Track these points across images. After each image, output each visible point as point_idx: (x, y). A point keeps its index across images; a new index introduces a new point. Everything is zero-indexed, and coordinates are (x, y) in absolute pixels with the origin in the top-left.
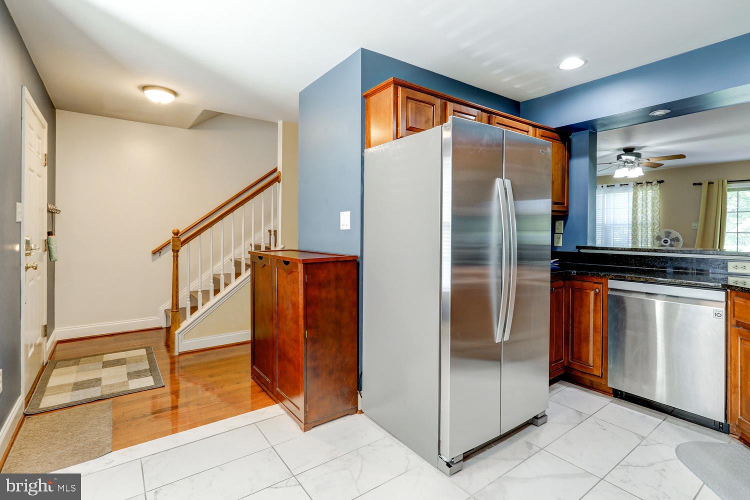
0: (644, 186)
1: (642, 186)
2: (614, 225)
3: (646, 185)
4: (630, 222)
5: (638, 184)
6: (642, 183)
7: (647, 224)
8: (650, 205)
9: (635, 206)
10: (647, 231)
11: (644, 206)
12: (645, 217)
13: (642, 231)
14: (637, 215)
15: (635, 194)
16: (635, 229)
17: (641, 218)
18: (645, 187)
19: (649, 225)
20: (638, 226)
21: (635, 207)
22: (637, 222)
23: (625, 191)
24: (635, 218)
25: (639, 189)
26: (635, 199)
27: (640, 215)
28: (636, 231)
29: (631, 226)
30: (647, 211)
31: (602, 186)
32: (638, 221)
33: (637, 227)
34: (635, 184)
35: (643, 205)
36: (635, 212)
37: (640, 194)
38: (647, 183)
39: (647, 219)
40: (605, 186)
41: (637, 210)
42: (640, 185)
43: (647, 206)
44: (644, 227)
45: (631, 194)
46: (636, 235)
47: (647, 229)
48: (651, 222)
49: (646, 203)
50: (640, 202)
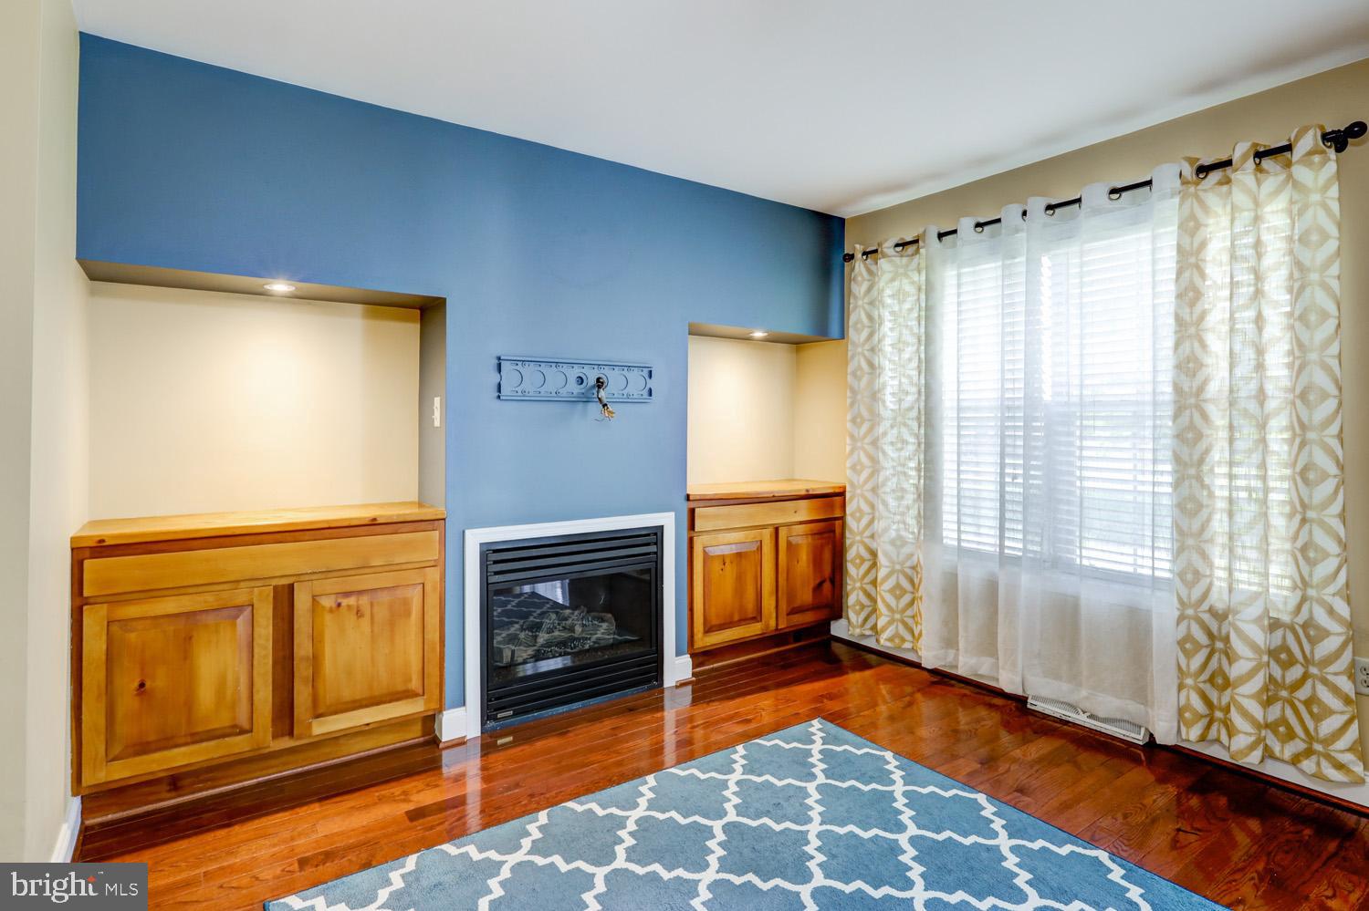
0: (1236, 176)
1: (1228, 181)
2: (1082, 405)
3: (1250, 164)
4: (1167, 390)
5: (1203, 170)
6: (1228, 163)
7: (1261, 396)
8: (1276, 285)
9: (1189, 295)
10: (1263, 441)
11: (1245, 291)
12: (1248, 355)
13: (1231, 440)
14: (1204, 346)
15: (1190, 227)
16: (1192, 427)
17: (1225, 364)
18: (1244, 175)
19: (1272, 405)
20: (1211, 409)
21: (1192, 304)
22: (1201, 389)
23: (1135, 222)
24: (1189, 366)
25: (1212, 199)
26: (1190, 260)
27: (1217, 345)
28: (1199, 436)
29: (1168, 411)
30: (1259, 321)
31: (1024, 213)
32: (1206, 382)
33: (1205, 416)
34: (1188, 171)
35: (1233, 285)
36: (1188, 328)
37: (1219, 232)
38: (1260, 155)
39: (1260, 367)
40: (1037, 204)
41: (1202, 317)
42: (1215, 176)
43: (1258, 294)
44: (1246, 413)
45: (1169, 238)
46: (1201, 461)
47: (1262, 426)
48: (1286, 383)
49: (1258, 277)
50: (1216, 271)
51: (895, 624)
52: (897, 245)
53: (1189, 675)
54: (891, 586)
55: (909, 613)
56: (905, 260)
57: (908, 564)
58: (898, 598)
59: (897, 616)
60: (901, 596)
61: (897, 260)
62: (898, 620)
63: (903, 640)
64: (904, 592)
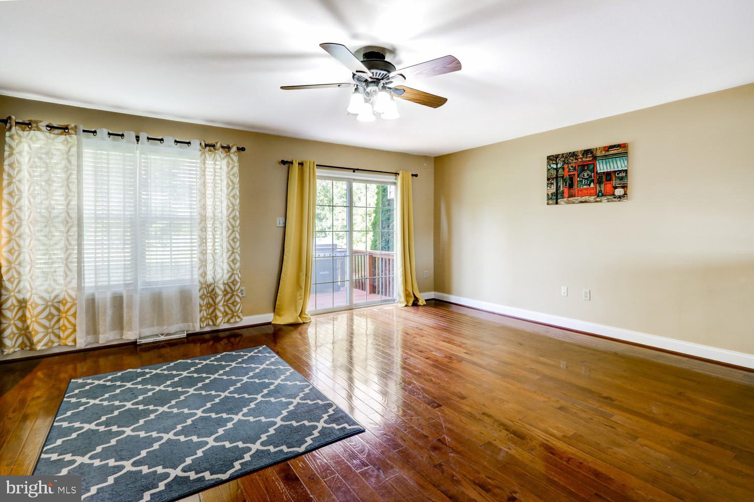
5: (207, 145)
6: (214, 146)
16: (204, 227)
28: (206, 230)
31: (138, 138)
34: (203, 144)
36: (204, 195)
42: (208, 148)
51: (49, 335)
52: (48, 126)
53: (203, 306)
54: (45, 315)
55: (56, 326)
56: (52, 136)
57: (56, 301)
58: (50, 320)
59: (50, 330)
60: (52, 319)
61: (48, 134)
62: (50, 332)
63: (53, 342)
64: (53, 316)
